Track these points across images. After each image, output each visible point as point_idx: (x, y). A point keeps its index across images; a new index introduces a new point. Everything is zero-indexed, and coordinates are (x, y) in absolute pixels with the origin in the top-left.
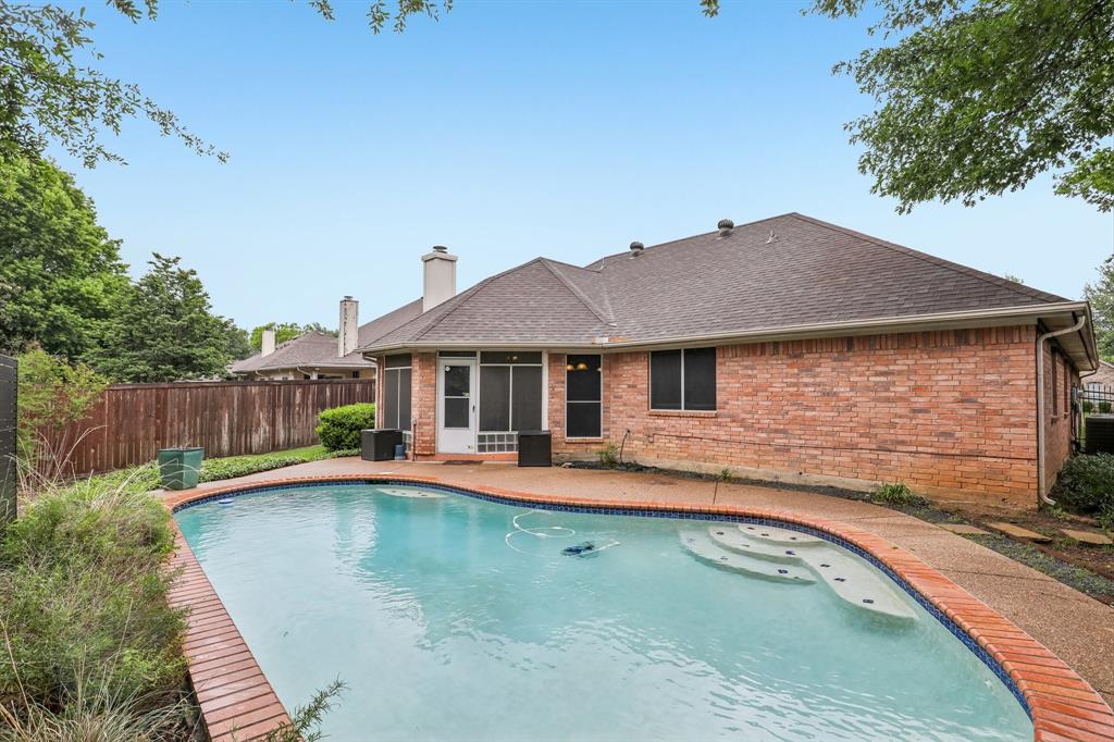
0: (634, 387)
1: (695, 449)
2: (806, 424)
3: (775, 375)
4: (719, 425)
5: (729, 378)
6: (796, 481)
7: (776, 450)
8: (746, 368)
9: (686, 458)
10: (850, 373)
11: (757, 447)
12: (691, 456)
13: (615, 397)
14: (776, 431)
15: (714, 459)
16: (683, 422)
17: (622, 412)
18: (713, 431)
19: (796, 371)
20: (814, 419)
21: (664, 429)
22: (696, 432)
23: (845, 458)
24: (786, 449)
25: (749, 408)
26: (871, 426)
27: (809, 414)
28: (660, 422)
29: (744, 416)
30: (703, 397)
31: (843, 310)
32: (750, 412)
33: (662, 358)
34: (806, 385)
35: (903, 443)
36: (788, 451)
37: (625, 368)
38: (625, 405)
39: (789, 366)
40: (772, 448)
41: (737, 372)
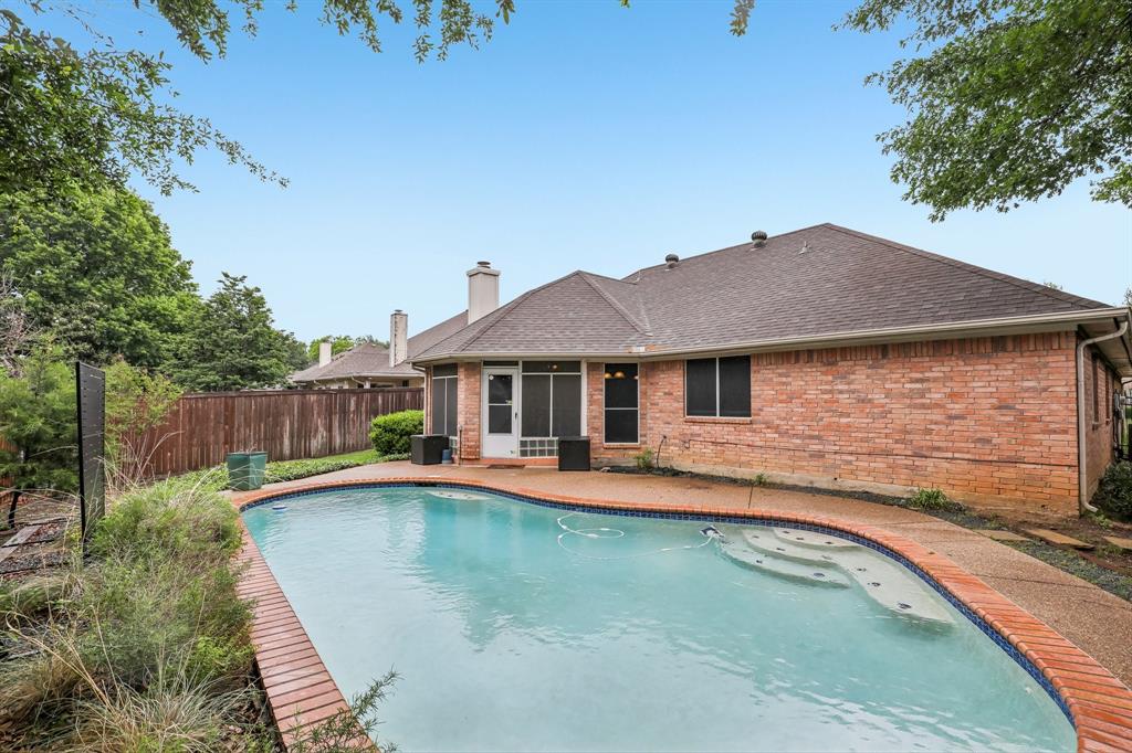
0: (670, 394)
1: (730, 454)
2: (839, 429)
3: (810, 382)
4: (754, 431)
5: (764, 386)
6: (831, 486)
7: (811, 456)
8: (780, 375)
9: (721, 463)
10: (885, 380)
11: (792, 453)
12: (726, 462)
13: (652, 404)
14: (811, 437)
15: (749, 464)
16: (718, 428)
17: (658, 418)
18: (748, 437)
19: (830, 378)
20: (848, 425)
21: (699, 435)
22: (732, 438)
23: (880, 464)
24: (820, 455)
25: (783, 415)
26: (906, 432)
27: (844, 420)
28: (696, 428)
29: (778, 422)
30: (738, 405)
31: (879, 317)
32: (785, 419)
33: (697, 366)
34: (841, 392)
35: (938, 449)
36: (823, 456)
37: (662, 376)
38: (661, 411)
39: (823, 373)
40: (806, 454)
41: (771, 379)
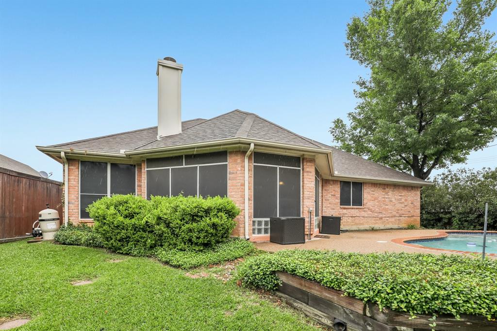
0: (334, 196)
1: (357, 221)
2: (386, 210)
3: (379, 193)
4: (365, 211)
5: (368, 194)
6: (384, 228)
7: (380, 219)
8: (372, 191)
9: (354, 225)
10: (395, 195)
11: (374, 218)
12: (356, 224)
13: (325, 200)
14: (380, 213)
15: (362, 224)
16: (353, 210)
17: (329, 207)
18: (363, 214)
19: (384, 193)
20: (388, 208)
21: (346, 214)
22: (358, 215)
23: (393, 220)
24: (381, 218)
25: (373, 205)
26: (398, 210)
27: (387, 207)
28: (345, 211)
29: (371, 208)
30: (358, 202)
32: (373, 207)
33: (345, 184)
34: (387, 198)
35: (403, 214)
36: (382, 219)
37: (330, 187)
38: (330, 204)
39: (383, 192)
40: (378, 218)
41: (370, 192)
